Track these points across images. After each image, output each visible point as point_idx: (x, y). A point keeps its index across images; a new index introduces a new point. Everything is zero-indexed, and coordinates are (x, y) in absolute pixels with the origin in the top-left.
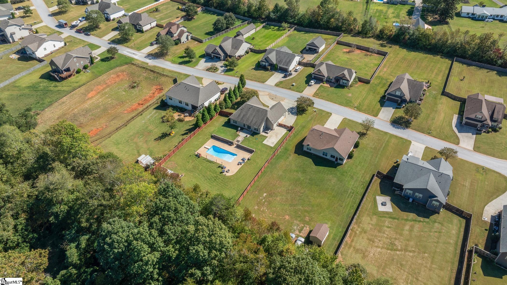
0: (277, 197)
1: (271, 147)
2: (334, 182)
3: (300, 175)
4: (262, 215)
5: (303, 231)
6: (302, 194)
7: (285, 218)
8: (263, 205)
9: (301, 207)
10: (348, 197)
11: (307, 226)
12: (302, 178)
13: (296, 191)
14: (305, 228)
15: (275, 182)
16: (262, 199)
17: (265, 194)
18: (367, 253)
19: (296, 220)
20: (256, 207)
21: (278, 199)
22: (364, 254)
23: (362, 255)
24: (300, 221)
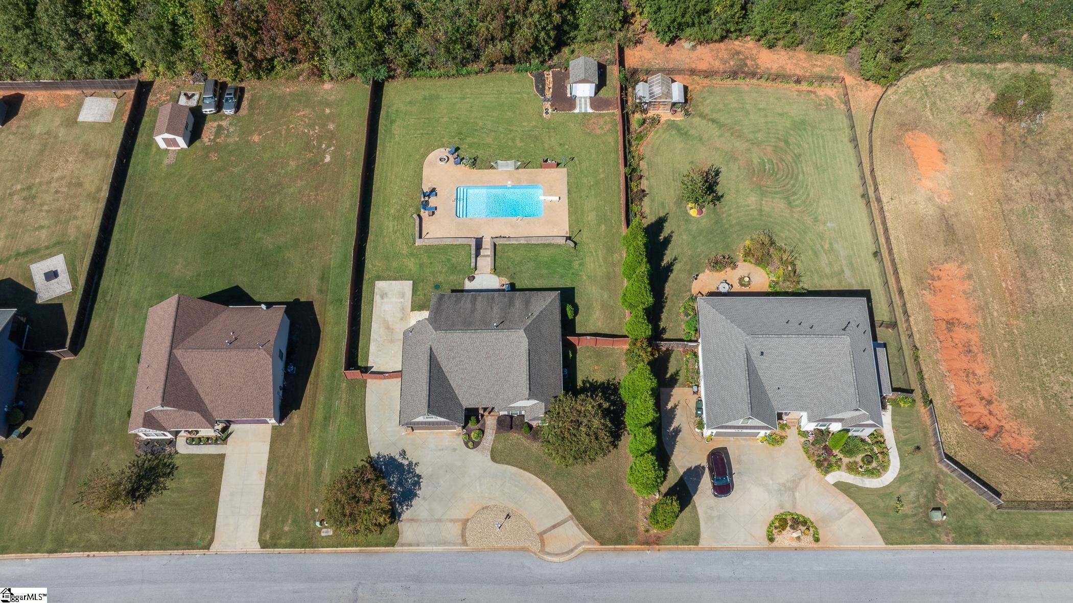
0: (298, 166)
1: (379, 278)
2: (177, 263)
3: (268, 242)
4: (310, 119)
5: (214, 130)
6: (244, 197)
7: (259, 135)
8: (320, 138)
9: (236, 170)
10: (137, 249)
11: (209, 144)
12: (259, 235)
13: (258, 197)
14: (212, 137)
15: (319, 198)
16: (328, 147)
17: (328, 159)
18: (81, 158)
19: (236, 143)
20: (331, 126)
21: (293, 164)
22: (87, 154)
23: (90, 150)
24: (229, 145)
